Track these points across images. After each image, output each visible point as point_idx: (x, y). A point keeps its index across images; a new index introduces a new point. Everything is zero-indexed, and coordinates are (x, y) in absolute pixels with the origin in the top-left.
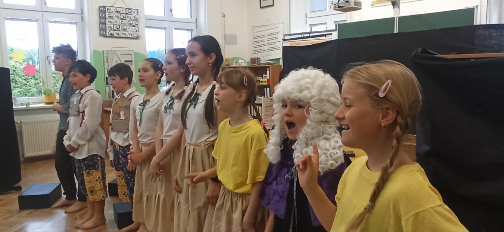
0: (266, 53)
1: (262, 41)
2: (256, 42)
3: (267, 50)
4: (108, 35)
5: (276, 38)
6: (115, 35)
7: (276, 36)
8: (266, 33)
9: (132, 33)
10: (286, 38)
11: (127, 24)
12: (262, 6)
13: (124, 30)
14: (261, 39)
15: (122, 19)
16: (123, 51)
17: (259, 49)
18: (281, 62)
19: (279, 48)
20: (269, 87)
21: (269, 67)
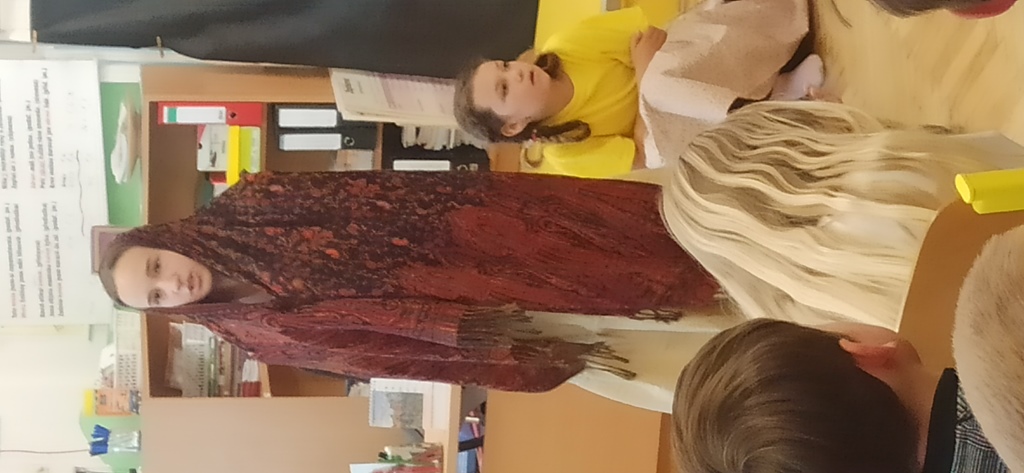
3: (48, 195)
17: (30, 268)
18: (127, 66)
19: (41, 88)
20: (273, 109)
21: (155, 108)
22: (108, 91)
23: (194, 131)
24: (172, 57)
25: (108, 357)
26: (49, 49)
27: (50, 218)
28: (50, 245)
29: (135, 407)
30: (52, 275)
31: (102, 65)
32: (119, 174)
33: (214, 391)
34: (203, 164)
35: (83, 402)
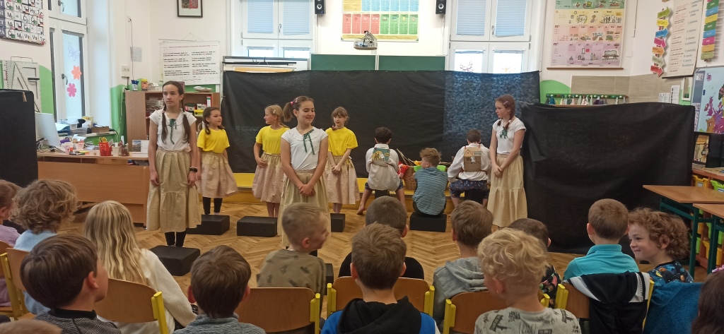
0: (191, 76)
1: (180, 60)
2: (170, 61)
3: (191, 73)
4: (7, 36)
5: (209, 59)
6: (17, 38)
7: (208, 56)
8: (189, 51)
9: (36, 36)
10: (227, 60)
11: (30, 22)
12: (180, 14)
13: (27, 29)
14: (180, 57)
15: (24, 12)
16: (26, 63)
17: (175, 69)
18: (219, 90)
19: (214, 72)
21: (210, 95)
22: (214, 86)
23: (206, 103)
24: (221, 99)
25: (155, 84)
26: (222, 74)
27: (186, 73)
28: (180, 73)
29: (143, 90)
30: (174, 74)
31: (220, 84)
32: (197, 87)
33: (147, 106)
34: (198, 105)
35: (145, 79)
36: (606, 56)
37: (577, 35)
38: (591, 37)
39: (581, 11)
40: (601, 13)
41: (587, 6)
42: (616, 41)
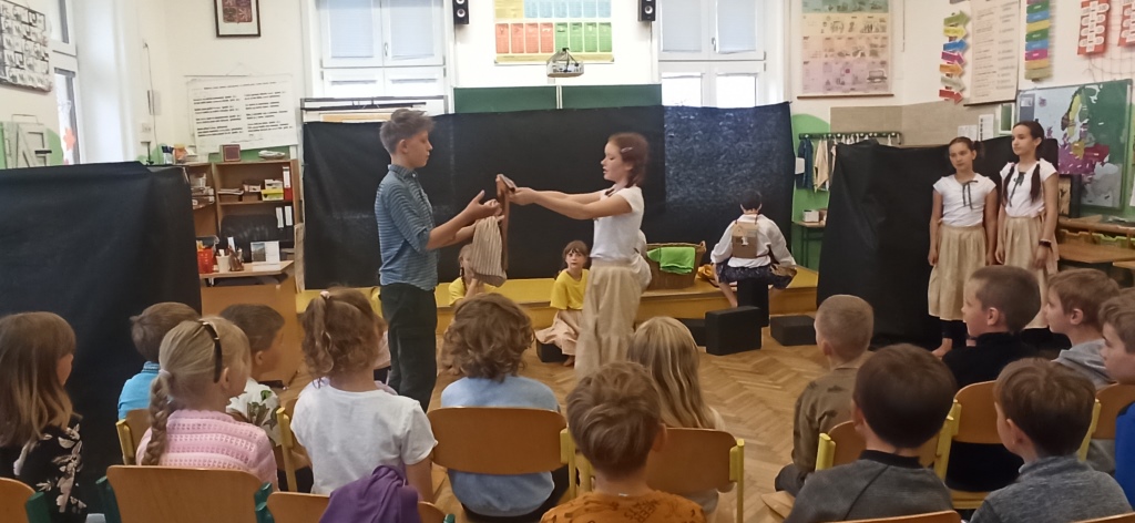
0: (245, 134)
1: (225, 109)
2: (206, 111)
3: (245, 130)
4: (8, 79)
5: (275, 104)
6: (19, 82)
7: (274, 100)
8: (240, 93)
9: (41, 77)
10: (307, 105)
11: (33, 53)
12: (221, 33)
13: (30, 66)
14: (224, 104)
15: (25, 37)
16: (29, 124)
17: (216, 125)
19: (285, 126)
20: (290, 204)
21: (288, 164)
24: (302, 169)
28: (225, 131)
30: (214, 132)
31: (296, 146)
32: (262, 153)
34: (267, 181)
36: (871, 79)
37: (831, 50)
38: (851, 52)
39: (835, 15)
40: (861, 19)
41: (842, 9)
42: (883, 57)
